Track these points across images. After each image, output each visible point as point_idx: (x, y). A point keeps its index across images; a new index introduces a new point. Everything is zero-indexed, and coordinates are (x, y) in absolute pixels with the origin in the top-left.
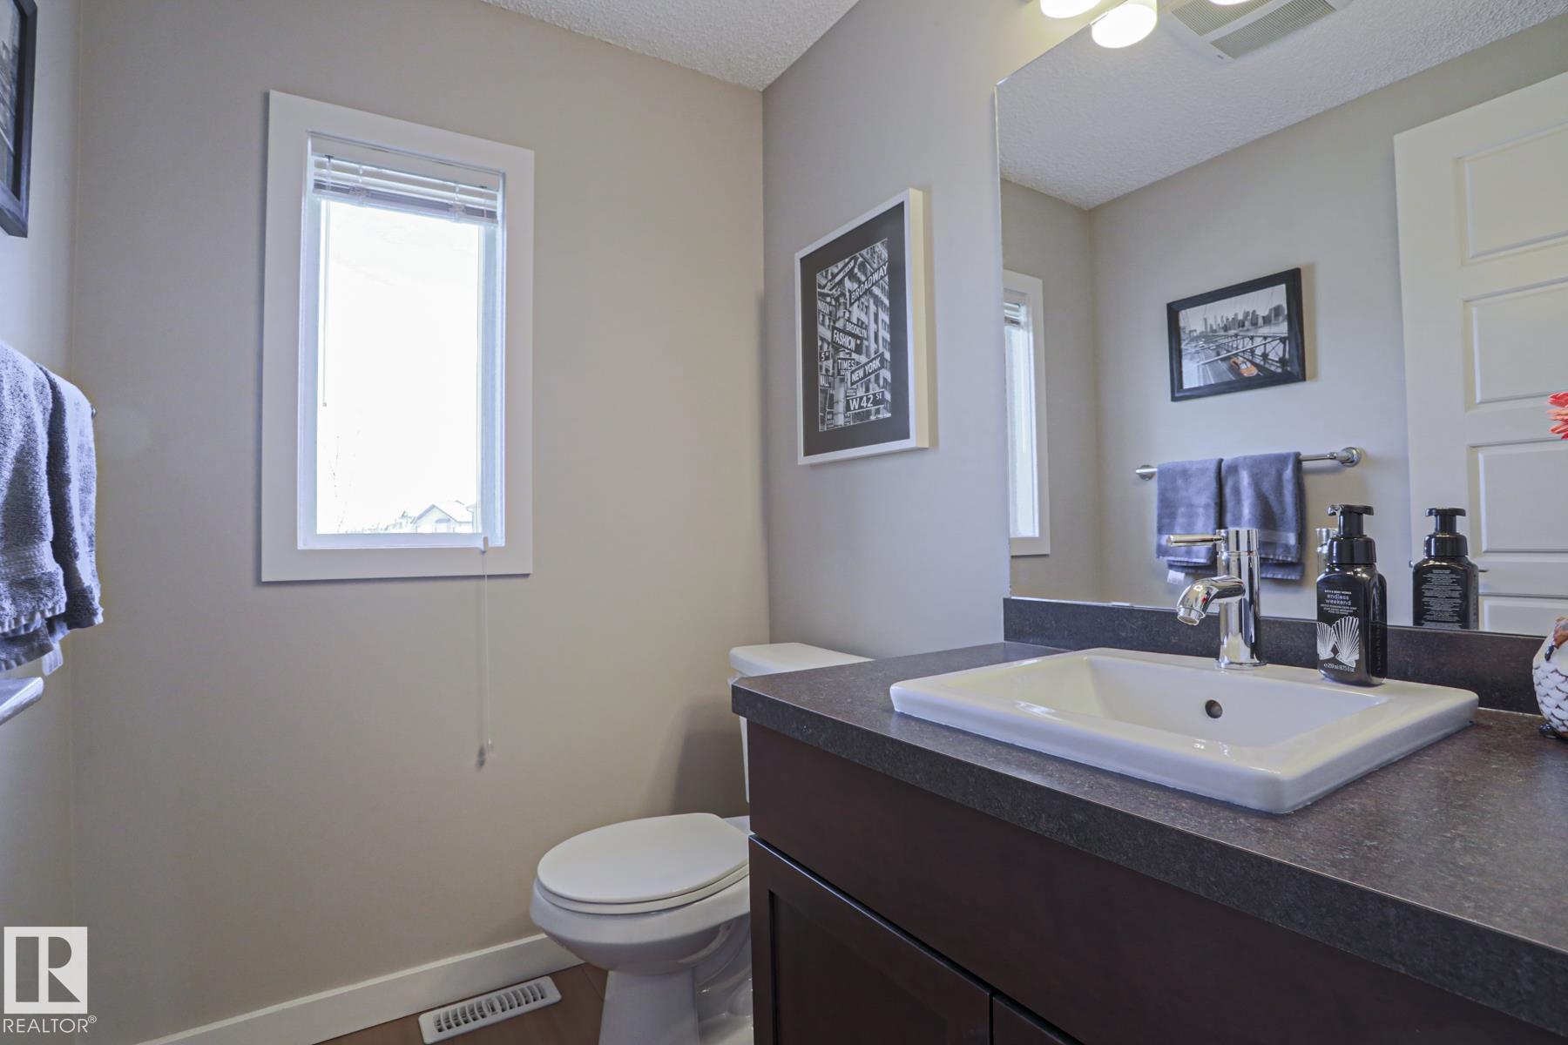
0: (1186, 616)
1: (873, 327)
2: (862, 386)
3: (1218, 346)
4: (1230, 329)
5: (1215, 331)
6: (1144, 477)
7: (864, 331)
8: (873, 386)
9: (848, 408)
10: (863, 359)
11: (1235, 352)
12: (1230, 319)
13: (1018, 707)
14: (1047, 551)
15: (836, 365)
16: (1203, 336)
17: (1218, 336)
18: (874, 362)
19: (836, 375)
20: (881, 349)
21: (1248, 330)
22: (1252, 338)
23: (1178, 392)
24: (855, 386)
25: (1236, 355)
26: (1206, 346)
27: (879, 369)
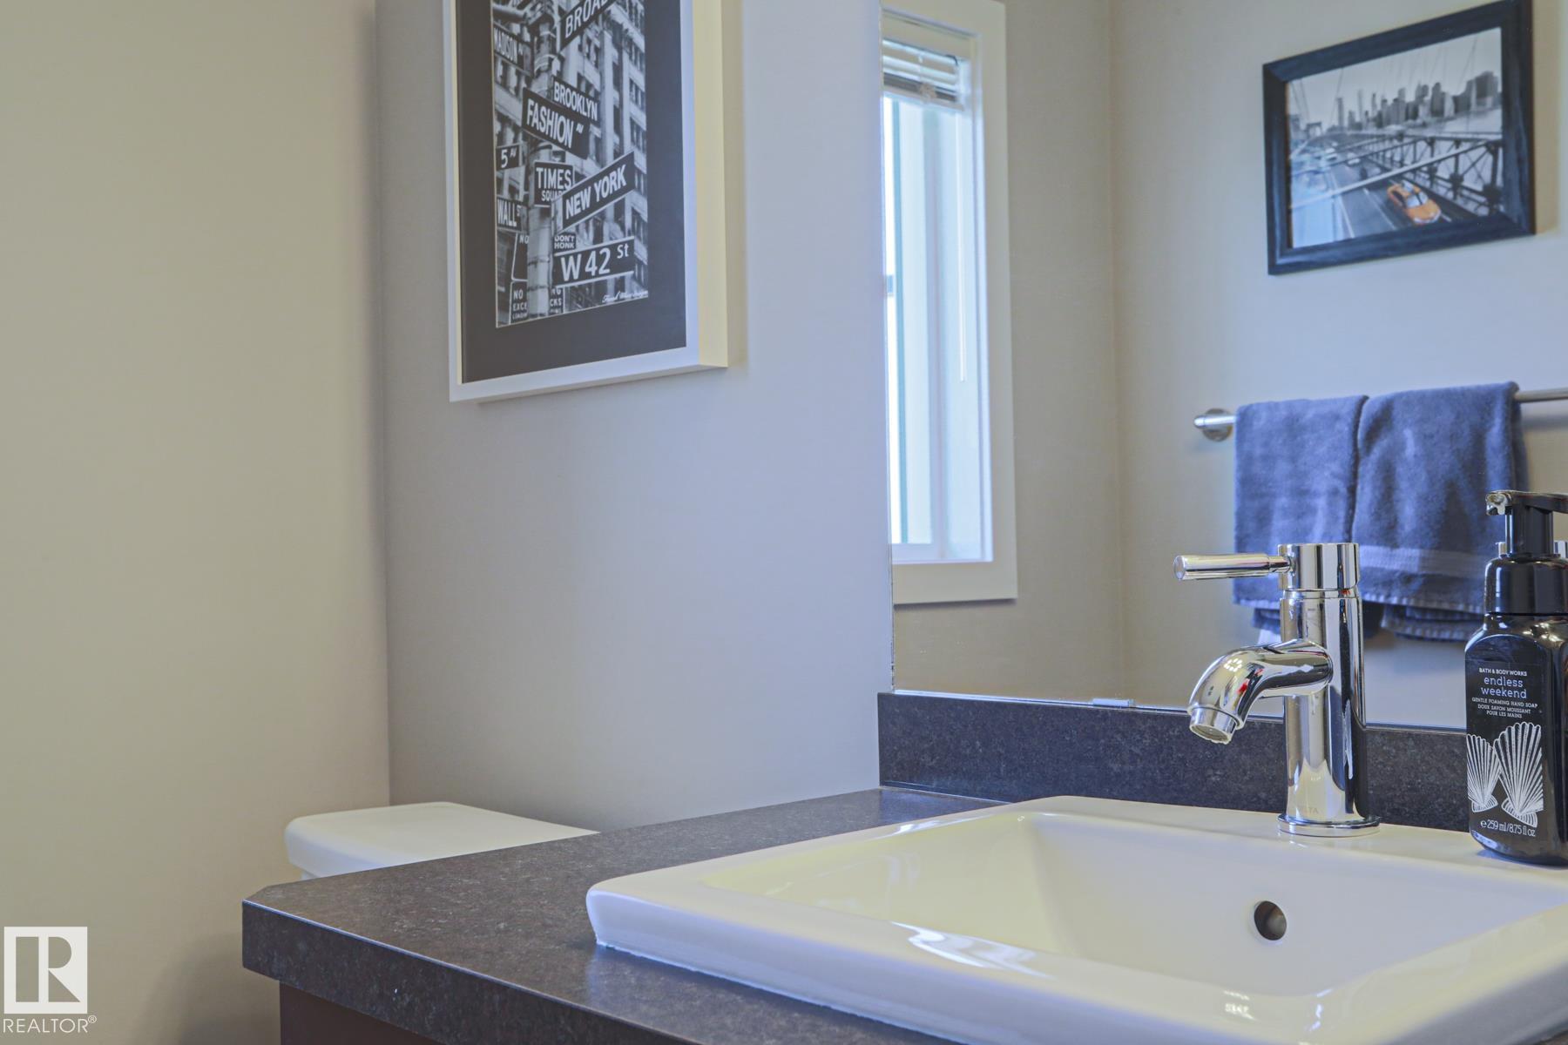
0: (1206, 725)
1: (610, 96)
2: (587, 229)
3: (1364, 159)
4: (1389, 123)
5: (1359, 126)
6: (1215, 434)
7: (590, 104)
8: (609, 227)
9: (557, 276)
10: (590, 167)
11: (1396, 171)
12: (1390, 102)
13: (913, 940)
14: (1011, 593)
15: (532, 177)
16: (1335, 135)
17: (1364, 137)
18: (613, 174)
19: (532, 201)
20: (628, 148)
21: (1424, 125)
22: (1431, 142)
23: (1282, 255)
24: (571, 228)
25: (1399, 177)
26: (1340, 158)
27: (624, 190)
